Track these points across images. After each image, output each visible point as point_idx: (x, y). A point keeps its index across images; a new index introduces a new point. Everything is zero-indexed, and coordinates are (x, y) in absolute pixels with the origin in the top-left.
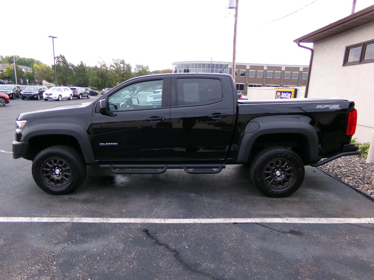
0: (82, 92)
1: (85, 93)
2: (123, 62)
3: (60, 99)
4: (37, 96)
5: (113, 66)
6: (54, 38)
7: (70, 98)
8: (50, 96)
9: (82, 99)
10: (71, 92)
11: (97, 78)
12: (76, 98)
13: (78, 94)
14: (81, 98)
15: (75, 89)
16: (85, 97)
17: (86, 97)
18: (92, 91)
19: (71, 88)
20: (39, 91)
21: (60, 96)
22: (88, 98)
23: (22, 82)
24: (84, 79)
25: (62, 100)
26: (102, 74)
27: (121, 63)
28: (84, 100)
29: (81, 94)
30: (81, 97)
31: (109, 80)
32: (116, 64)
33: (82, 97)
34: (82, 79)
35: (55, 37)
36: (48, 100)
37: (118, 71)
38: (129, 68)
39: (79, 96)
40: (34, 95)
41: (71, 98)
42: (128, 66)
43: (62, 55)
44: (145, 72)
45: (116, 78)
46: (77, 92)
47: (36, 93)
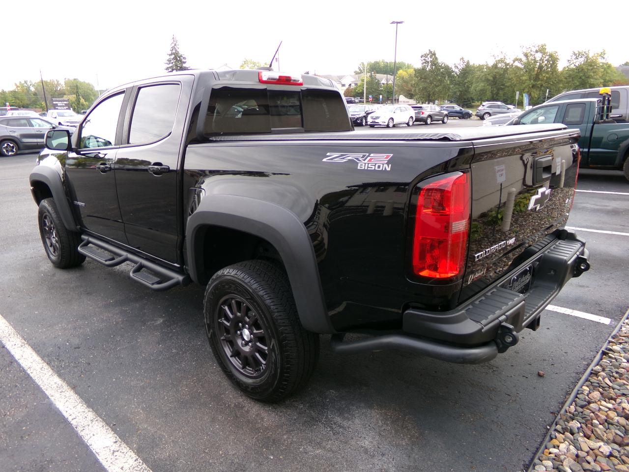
0: (431, 113)
1: (440, 114)
2: (542, 50)
3: (391, 125)
4: (362, 120)
5: (520, 60)
6: (398, 24)
7: (408, 122)
8: (377, 121)
9: (431, 124)
10: (412, 113)
11: (484, 86)
12: (422, 123)
13: (425, 116)
14: (429, 123)
15: (421, 107)
16: (438, 121)
17: (441, 122)
18: (461, 110)
19: (412, 107)
20: (365, 113)
21: (391, 120)
22: (443, 123)
23: (371, 99)
24: (461, 89)
25: (394, 126)
26: (495, 77)
27: (537, 52)
28: (433, 126)
29: (430, 116)
30: (429, 121)
31: (507, 89)
32: (526, 55)
33: (431, 121)
34: (458, 89)
35: (400, 23)
36: (375, 126)
37: (529, 68)
38: (553, 59)
39: (427, 120)
40: (357, 119)
41: (411, 123)
42: (551, 56)
43: (431, 50)
44: (591, 66)
45: (523, 82)
46: (423, 113)
47: (360, 116)
